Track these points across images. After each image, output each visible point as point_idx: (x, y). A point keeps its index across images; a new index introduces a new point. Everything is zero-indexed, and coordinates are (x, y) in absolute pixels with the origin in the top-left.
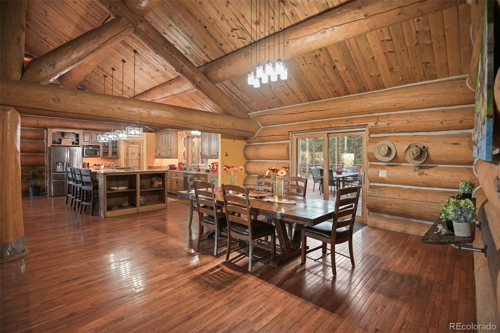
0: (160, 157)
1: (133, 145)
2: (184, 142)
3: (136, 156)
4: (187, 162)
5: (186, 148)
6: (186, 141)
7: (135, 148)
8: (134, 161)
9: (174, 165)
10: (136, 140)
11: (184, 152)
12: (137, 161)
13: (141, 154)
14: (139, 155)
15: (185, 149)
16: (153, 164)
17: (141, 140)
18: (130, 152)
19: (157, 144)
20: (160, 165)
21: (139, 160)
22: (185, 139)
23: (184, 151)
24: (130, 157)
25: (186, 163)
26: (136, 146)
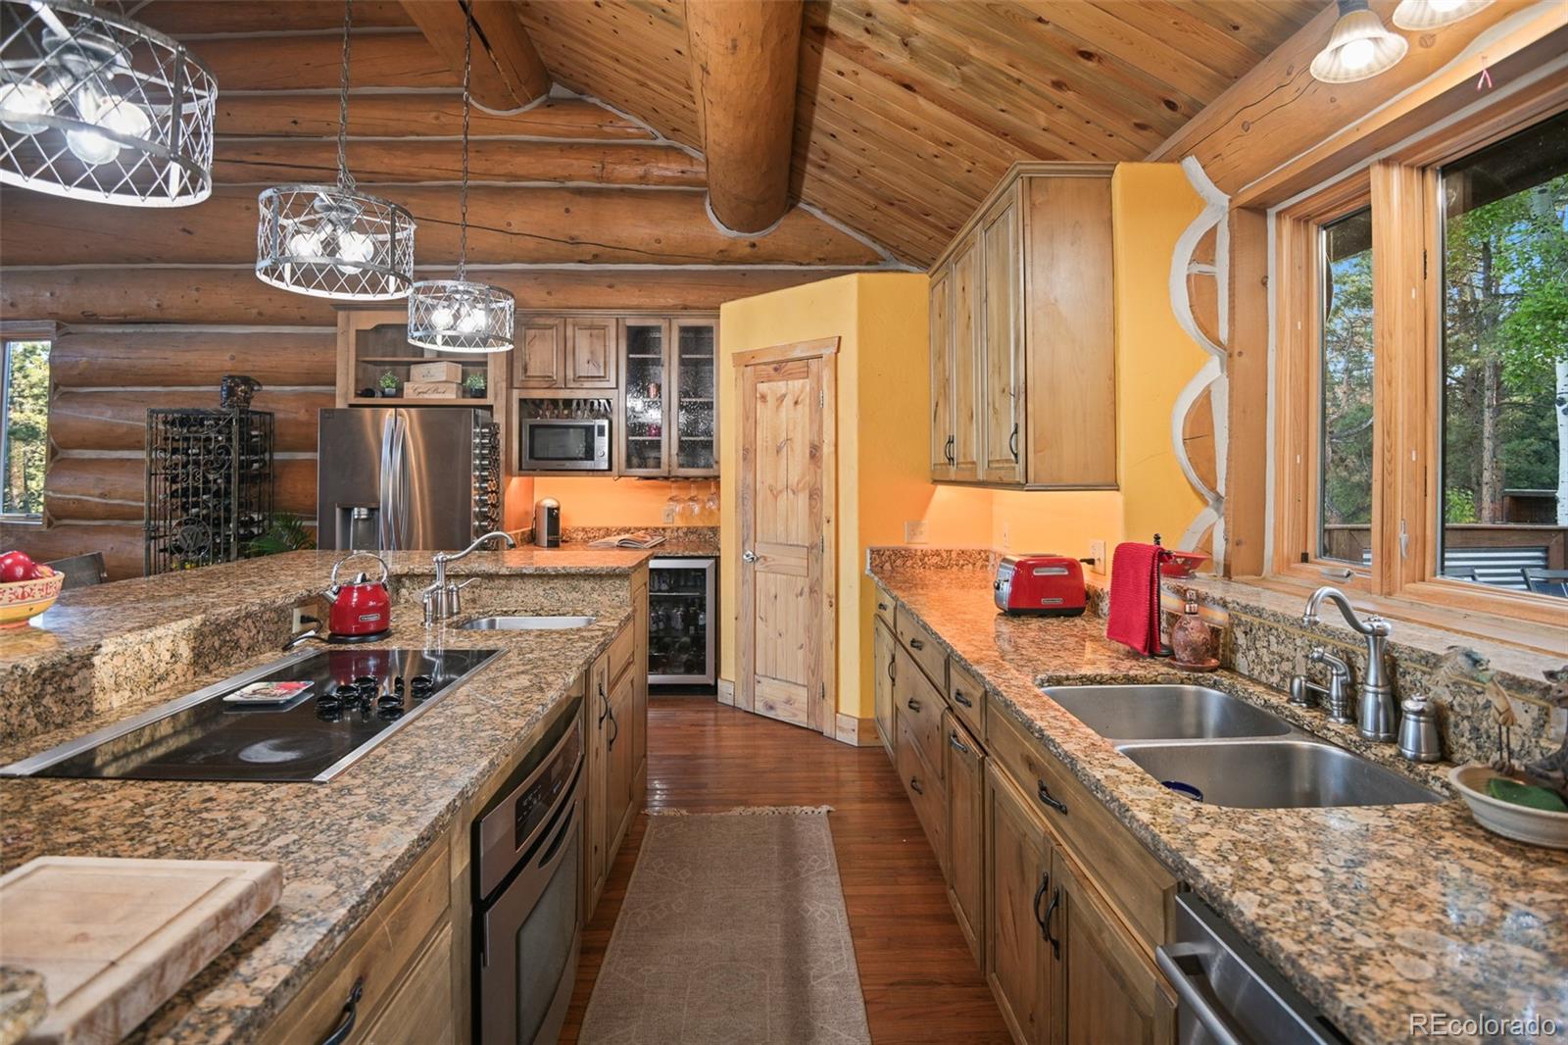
0: (953, 473)
1: (780, 386)
2: (1200, 288)
3: (795, 465)
4: (1234, 542)
5: (1229, 356)
6: (1221, 270)
7: (788, 401)
8: (782, 500)
9: (1072, 566)
10: (792, 346)
11: (1201, 412)
12: (802, 500)
13: (827, 449)
14: (815, 453)
15: (1212, 371)
16: (915, 528)
17: (823, 342)
18: (763, 436)
19: (940, 356)
20: (972, 545)
21: (815, 494)
22: (1205, 249)
23: (1204, 402)
24: (765, 474)
25: (1219, 547)
26: (796, 385)
